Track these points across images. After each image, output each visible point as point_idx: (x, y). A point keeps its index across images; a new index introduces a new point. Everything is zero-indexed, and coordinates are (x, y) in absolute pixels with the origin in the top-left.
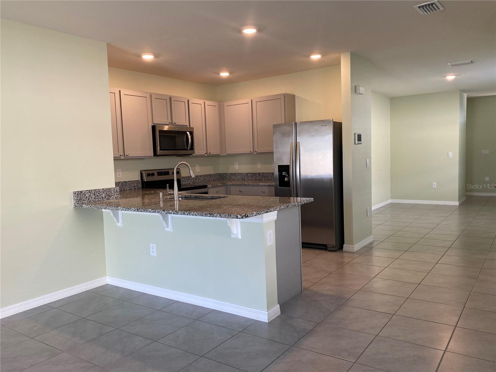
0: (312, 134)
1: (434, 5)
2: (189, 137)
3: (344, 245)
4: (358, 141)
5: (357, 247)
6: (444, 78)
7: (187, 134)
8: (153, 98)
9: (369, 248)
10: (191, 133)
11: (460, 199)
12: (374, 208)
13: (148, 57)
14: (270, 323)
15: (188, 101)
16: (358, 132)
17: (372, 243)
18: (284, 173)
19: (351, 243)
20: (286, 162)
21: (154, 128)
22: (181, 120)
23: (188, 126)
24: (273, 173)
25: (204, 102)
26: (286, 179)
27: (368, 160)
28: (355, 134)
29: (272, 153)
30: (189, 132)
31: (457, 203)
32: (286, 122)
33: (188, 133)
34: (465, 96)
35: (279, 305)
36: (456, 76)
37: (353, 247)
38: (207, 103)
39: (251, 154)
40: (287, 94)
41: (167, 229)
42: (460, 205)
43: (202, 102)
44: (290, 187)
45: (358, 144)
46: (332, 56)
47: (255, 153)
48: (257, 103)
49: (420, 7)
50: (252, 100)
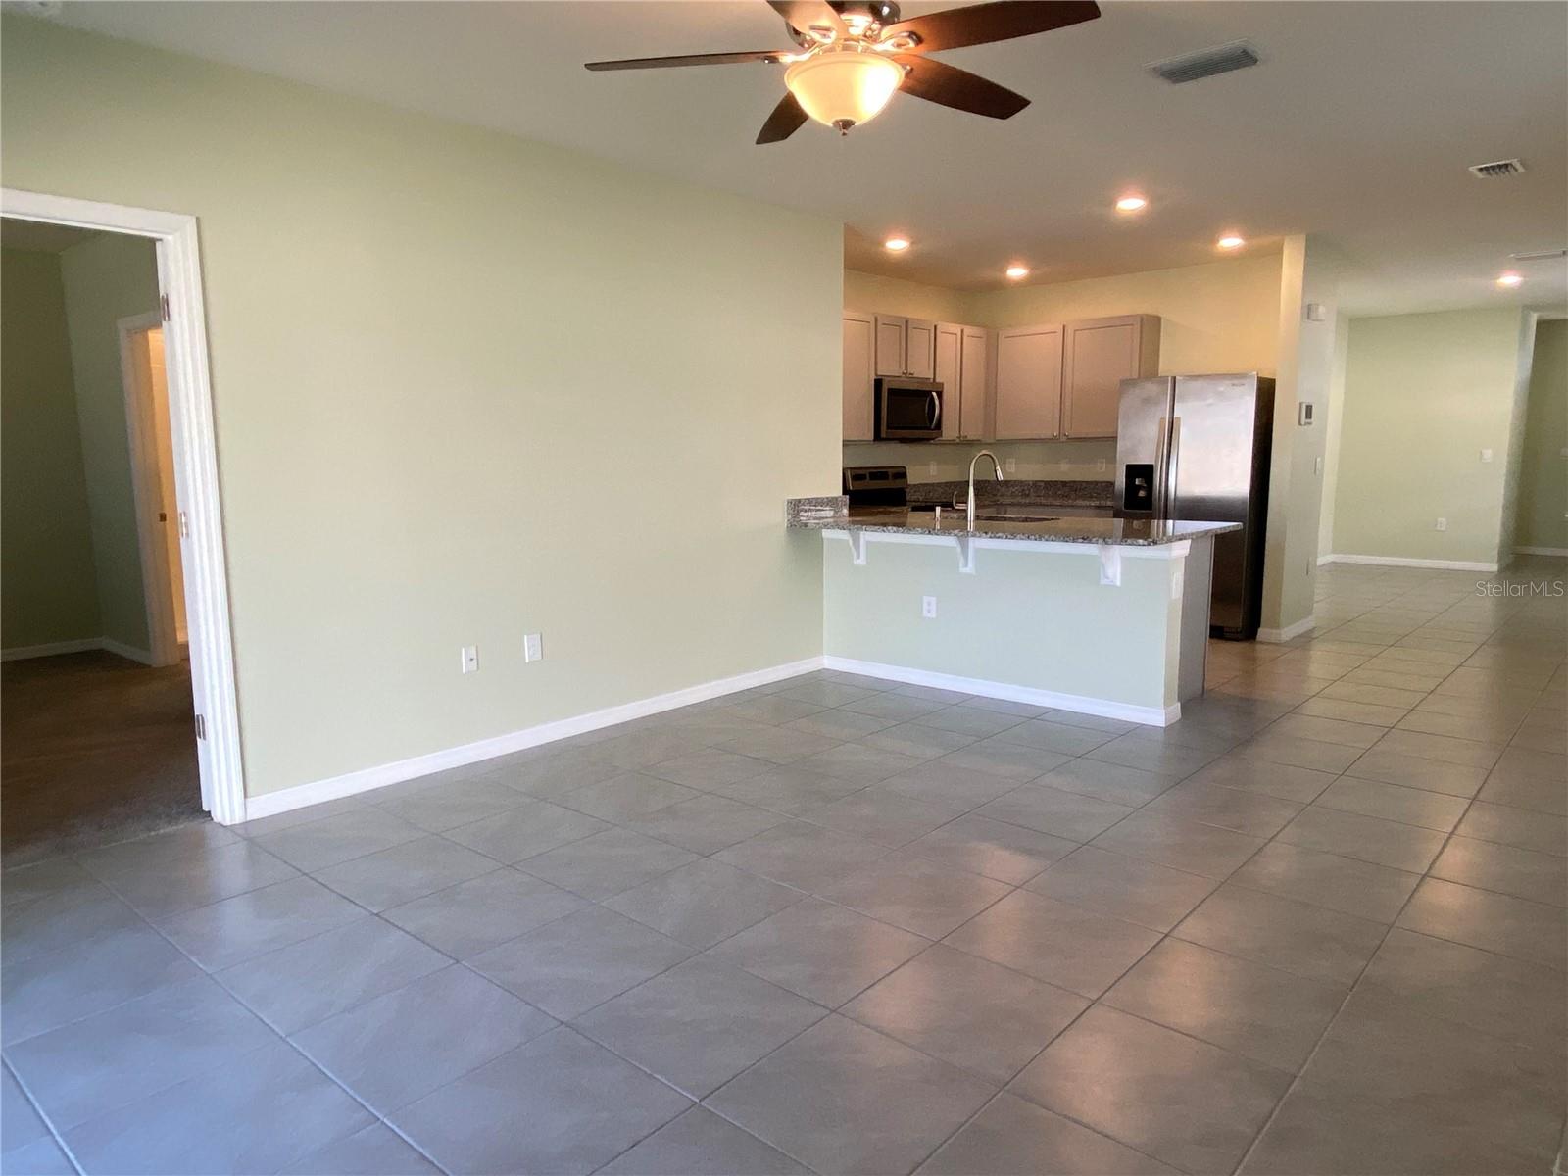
0: (1210, 401)
1: (1509, 168)
2: (937, 402)
3: (1260, 630)
4: (1307, 417)
5: (1287, 633)
6: (1492, 281)
7: (932, 398)
8: (879, 324)
9: (1305, 640)
10: (940, 395)
11: (1500, 560)
12: (1321, 560)
13: (897, 246)
14: (1169, 729)
15: (935, 327)
16: (1307, 400)
17: (1312, 631)
18: (1137, 482)
19: (1277, 626)
20: (1144, 459)
21: (878, 383)
22: (921, 370)
23: (932, 381)
24: (1112, 484)
25: (962, 331)
26: (1142, 493)
27: (1319, 459)
28: (1301, 404)
29: (1114, 439)
30: (937, 392)
31: (1494, 567)
32: (1142, 375)
33: (934, 394)
34: (1534, 317)
35: (1179, 704)
36: (1525, 277)
37: (1280, 634)
38: (968, 330)
39: (1053, 440)
40: (1147, 315)
41: (963, 570)
42: (1501, 571)
43: (956, 329)
44: (1150, 508)
45: (1306, 424)
46: (1266, 240)
47: (1064, 439)
48: (1077, 333)
49: (1481, 169)
50: (1064, 327)
